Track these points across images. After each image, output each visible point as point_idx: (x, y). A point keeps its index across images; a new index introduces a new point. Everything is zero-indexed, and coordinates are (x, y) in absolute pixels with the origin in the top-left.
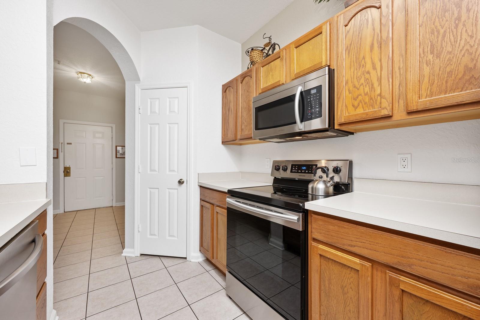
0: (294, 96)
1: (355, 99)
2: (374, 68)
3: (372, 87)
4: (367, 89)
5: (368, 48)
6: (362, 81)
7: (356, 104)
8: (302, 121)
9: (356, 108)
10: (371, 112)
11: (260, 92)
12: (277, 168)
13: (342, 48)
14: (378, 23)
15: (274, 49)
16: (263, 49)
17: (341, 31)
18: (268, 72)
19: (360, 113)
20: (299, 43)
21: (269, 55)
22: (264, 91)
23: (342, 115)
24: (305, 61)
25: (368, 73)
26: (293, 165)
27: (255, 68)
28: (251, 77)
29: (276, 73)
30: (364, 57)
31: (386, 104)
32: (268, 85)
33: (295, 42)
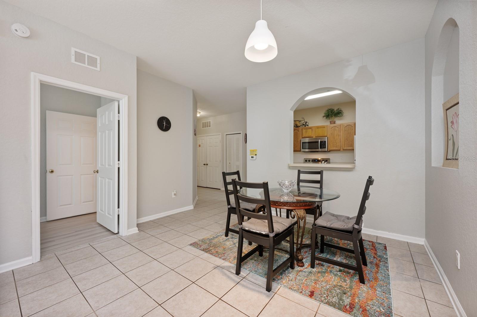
0: (318, 142)
3: (337, 144)
6: (335, 142)
7: (333, 146)
8: (320, 148)
10: (336, 148)
11: (303, 137)
12: (306, 161)
13: (330, 133)
14: (338, 131)
15: (306, 123)
16: (300, 121)
17: (330, 129)
18: (306, 132)
19: (334, 148)
20: (318, 127)
21: (304, 125)
22: (305, 137)
23: (330, 148)
24: (320, 133)
25: (336, 140)
26: (312, 160)
27: (300, 128)
28: (299, 131)
29: (310, 133)
30: (335, 137)
31: (339, 147)
32: (307, 135)
33: (316, 126)
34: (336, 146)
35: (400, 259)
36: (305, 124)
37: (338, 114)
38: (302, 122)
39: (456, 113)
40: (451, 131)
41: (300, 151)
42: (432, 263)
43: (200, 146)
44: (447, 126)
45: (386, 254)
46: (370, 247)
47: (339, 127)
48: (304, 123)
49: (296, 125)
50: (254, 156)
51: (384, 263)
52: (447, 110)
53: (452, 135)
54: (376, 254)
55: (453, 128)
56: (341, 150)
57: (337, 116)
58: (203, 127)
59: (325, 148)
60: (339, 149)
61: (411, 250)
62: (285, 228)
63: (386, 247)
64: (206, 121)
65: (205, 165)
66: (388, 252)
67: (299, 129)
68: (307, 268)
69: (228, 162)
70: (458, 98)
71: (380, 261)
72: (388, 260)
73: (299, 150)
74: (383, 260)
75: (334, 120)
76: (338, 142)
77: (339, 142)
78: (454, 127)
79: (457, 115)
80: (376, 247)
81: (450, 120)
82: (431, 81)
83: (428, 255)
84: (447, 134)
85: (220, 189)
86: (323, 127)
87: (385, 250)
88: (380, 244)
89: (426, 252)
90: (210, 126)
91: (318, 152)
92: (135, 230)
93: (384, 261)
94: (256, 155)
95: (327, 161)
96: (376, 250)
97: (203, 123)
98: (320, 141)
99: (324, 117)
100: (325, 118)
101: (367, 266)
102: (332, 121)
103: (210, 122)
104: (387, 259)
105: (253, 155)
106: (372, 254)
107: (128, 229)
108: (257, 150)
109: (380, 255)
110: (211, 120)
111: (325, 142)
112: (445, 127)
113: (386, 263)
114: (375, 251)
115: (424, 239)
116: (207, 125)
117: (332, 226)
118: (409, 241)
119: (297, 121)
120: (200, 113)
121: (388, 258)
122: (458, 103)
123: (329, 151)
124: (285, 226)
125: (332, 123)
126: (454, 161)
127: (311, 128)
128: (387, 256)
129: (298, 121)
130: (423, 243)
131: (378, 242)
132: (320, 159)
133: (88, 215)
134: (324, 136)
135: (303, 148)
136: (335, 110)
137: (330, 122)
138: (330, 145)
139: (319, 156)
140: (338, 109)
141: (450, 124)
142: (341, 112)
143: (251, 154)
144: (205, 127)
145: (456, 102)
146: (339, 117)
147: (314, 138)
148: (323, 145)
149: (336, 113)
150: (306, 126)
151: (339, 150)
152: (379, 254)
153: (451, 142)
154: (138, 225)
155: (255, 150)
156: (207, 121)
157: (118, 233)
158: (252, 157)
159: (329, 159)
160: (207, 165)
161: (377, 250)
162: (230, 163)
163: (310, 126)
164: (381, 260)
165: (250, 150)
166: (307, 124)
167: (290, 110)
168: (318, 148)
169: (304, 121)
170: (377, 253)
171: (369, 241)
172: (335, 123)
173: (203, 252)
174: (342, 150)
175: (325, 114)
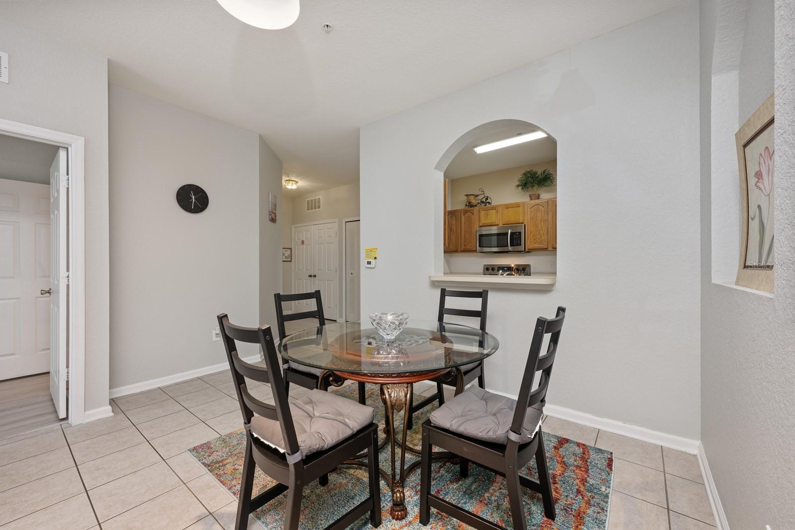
0: (508, 233)
1: (535, 240)
2: (542, 229)
3: (541, 237)
4: (539, 237)
5: (540, 221)
6: (537, 233)
7: (535, 241)
8: (511, 246)
9: (535, 243)
10: (541, 246)
11: (481, 225)
12: (487, 269)
13: (529, 217)
14: (543, 213)
15: (487, 199)
16: (477, 196)
17: (529, 210)
18: (487, 215)
19: (537, 246)
20: (507, 207)
21: (483, 202)
22: (484, 225)
23: (529, 245)
24: (511, 216)
25: (540, 230)
26: (498, 267)
27: (476, 209)
28: (473, 214)
29: (493, 217)
30: (538, 224)
31: (546, 244)
32: (487, 222)
33: (505, 205)
34: (539, 241)
35: (639, 496)
36: (486, 202)
37: (544, 181)
38: (481, 197)
39: (767, 148)
40: (756, 198)
41: (475, 251)
42: (712, 512)
43: (303, 243)
44: (745, 187)
45: (606, 482)
46: (575, 461)
47: (546, 206)
48: (484, 200)
49: (470, 203)
50: (373, 261)
51: (597, 509)
52: (745, 146)
53: (759, 207)
54: (584, 481)
55: (760, 189)
56: (549, 249)
57: (544, 185)
58: (308, 209)
59: (520, 245)
60: (546, 247)
61: (666, 471)
62: (348, 433)
63: (612, 460)
64: (313, 198)
65: (310, 276)
66: (615, 478)
67: (473, 210)
68: (410, 522)
69: (349, 272)
70: (773, 108)
71: (588, 503)
72: (609, 501)
73: (474, 249)
74: (597, 499)
75: (537, 192)
76: (544, 234)
77: (545, 232)
78: (764, 186)
79: (771, 154)
80: (589, 461)
81: (752, 170)
82: (710, 87)
83: (704, 484)
84: (745, 205)
85: (336, 321)
86: (517, 205)
87: (607, 469)
88: (600, 451)
89: (701, 476)
90: (319, 207)
91: (507, 252)
92: (106, 411)
93: (598, 504)
94: (375, 258)
95: (523, 270)
96: (587, 471)
97: (308, 201)
98: (511, 233)
99: (518, 187)
100: (520, 188)
101: (553, 519)
102: (533, 194)
103: (319, 199)
104: (607, 496)
105: (370, 258)
106: (575, 482)
107: (85, 411)
108: (377, 249)
109: (592, 485)
110: (321, 196)
111: (520, 233)
112: (741, 188)
113: (603, 509)
114: (583, 473)
115: (698, 443)
116: (314, 205)
117: (462, 429)
118: (665, 444)
119: (470, 195)
120: (297, 182)
121: (610, 495)
122: (772, 121)
123: (527, 250)
124: (348, 429)
125: (533, 198)
126: (762, 273)
127: (494, 208)
128: (609, 487)
129: (473, 195)
130: (694, 451)
131: (596, 447)
132: (513, 266)
133: (34, 377)
134: (518, 222)
135: (480, 246)
136: (539, 173)
137: (530, 196)
138: (529, 239)
139: (512, 261)
140: (544, 171)
141: (752, 180)
142: (549, 178)
143: (367, 256)
144: (312, 209)
145: (766, 120)
146: (546, 188)
147: (501, 227)
148: (516, 239)
149: (541, 179)
150: (487, 204)
151: (546, 249)
152: (591, 481)
153: (754, 225)
154: (113, 402)
155: (374, 249)
156: (315, 198)
157: (67, 418)
158: (369, 263)
159: (529, 266)
160: (315, 277)
161: (590, 471)
162: (352, 274)
163: (493, 204)
164: (592, 502)
165: (366, 250)
166: (489, 200)
167: (435, 168)
168: (508, 246)
169: (483, 196)
170: (588, 479)
171: (579, 445)
172: (538, 197)
173: (205, 470)
174: (552, 249)
175: (519, 181)
